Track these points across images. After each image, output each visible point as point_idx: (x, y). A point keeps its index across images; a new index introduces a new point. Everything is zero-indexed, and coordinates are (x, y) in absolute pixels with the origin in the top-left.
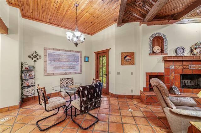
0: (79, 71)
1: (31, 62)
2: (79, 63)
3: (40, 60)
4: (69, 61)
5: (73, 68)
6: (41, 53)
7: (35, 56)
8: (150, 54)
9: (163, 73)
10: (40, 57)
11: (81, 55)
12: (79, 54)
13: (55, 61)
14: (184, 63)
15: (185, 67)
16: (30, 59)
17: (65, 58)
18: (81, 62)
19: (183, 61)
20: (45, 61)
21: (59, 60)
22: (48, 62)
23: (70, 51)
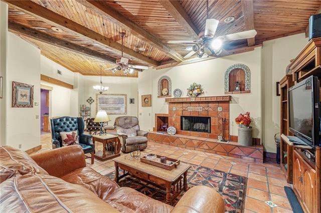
0: (124, 112)
1: (88, 105)
2: (124, 104)
3: (93, 103)
4: (115, 103)
5: (118, 109)
6: (94, 98)
7: (90, 101)
8: (158, 97)
9: (168, 115)
10: (94, 101)
11: (126, 98)
12: (124, 97)
13: (103, 103)
14: (184, 105)
15: (184, 108)
16: (87, 103)
17: (111, 101)
18: (126, 104)
19: (183, 103)
20: (97, 104)
21: (106, 103)
22: (99, 104)
23: (116, 95)
